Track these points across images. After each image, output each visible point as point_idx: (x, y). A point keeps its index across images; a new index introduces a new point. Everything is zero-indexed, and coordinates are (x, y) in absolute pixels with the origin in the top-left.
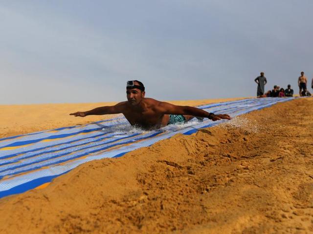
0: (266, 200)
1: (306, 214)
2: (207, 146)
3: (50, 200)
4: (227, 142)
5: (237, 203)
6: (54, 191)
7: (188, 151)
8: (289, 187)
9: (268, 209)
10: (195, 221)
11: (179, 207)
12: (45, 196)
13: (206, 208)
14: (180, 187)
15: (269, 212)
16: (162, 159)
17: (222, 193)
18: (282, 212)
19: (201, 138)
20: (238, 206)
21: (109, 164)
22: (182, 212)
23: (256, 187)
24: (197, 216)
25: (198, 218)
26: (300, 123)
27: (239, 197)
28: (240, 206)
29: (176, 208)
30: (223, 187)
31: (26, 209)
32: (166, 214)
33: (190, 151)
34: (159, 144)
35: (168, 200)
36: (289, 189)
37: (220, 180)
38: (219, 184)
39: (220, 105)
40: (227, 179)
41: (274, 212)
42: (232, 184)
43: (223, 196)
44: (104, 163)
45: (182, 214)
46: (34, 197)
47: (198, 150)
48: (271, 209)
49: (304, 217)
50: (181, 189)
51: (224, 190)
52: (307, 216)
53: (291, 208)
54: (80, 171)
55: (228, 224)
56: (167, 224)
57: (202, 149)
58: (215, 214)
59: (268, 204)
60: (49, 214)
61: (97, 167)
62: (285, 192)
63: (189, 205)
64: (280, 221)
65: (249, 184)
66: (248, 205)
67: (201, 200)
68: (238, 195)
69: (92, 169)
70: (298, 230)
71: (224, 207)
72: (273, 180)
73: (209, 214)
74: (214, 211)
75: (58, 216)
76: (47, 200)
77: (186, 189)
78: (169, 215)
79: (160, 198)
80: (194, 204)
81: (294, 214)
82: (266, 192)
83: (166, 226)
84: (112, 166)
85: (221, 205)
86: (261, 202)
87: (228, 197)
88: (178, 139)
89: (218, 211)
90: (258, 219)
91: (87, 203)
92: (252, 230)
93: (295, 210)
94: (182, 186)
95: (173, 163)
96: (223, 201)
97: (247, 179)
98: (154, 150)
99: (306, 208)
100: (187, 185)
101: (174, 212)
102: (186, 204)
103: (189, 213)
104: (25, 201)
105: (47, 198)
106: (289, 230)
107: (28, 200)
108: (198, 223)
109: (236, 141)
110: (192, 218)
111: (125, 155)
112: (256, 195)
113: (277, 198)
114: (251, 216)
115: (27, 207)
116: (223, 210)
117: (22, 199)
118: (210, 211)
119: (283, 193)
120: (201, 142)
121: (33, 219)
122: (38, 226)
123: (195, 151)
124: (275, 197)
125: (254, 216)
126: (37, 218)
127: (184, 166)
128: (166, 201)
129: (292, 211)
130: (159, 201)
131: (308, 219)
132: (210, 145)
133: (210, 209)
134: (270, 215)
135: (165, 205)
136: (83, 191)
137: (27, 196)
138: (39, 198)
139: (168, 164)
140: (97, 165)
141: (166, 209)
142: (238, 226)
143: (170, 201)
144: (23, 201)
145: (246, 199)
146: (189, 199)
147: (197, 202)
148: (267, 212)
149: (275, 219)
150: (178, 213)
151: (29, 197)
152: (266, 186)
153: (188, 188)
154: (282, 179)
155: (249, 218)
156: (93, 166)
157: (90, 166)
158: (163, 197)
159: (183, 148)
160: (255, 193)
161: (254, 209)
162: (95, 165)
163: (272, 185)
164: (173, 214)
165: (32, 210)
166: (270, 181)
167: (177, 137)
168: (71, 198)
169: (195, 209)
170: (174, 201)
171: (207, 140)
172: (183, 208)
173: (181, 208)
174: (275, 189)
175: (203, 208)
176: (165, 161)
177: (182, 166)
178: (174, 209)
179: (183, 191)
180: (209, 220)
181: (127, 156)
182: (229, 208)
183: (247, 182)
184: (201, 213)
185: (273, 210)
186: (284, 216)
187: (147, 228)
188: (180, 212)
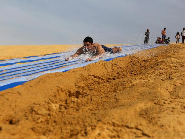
0: (154, 95)
1: (178, 102)
2: (118, 68)
3: (22, 94)
4: (130, 66)
5: (137, 97)
6: (24, 90)
7: (107, 70)
8: (168, 88)
9: (155, 100)
10: (112, 107)
11: (102, 99)
12: (18, 93)
13: (118, 99)
14: (104, 89)
15: (156, 101)
16: (91, 74)
17: (128, 91)
18: (163, 101)
19: (115, 63)
20: (137, 98)
21: (59, 75)
22: (103, 102)
23: (148, 88)
24: (113, 104)
25: (114, 105)
26: (173, 56)
27: (138, 93)
28: (139, 98)
29: (100, 100)
30: (128, 89)
31: (6, 99)
32: (94, 104)
33: (108, 70)
34: (89, 66)
35: (95, 96)
36: (167, 90)
37: (126, 85)
38: (126, 87)
39: (126, 47)
40: (131, 84)
41: (159, 101)
42: (134, 87)
43: (128, 93)
44: (56, 75)
45: (104, 103)
46: (12, 93)
47: (113, 70)
48: (157, 99)
49: (176, 103)
50: (104, 90)
51: (129, 90)
52: (178, 103)
53: (169, 99)
54: (40, 79)
55: (132, 107)
56: (95, 109)
57: (115, 69)
58: (124, 103)
59: (155, 97)
60: (21, 103)
61: (51, 77)
62: (165, 91)
63: (108, 98)
64: (163, 106)
65: (144, 87)
66: (143, 98)
67: (115, 95)
68: (137, 92)
69: (48, 78)
70: (173, 109)
71: (129, 99)
72: (158, 84)
73: (120, 103)
74: (123, 101)
75: (27, 104)
76: (19, 95)
77: (107, 90)
78: (96, 104)
79: (90, 95)
80: (111, 98)
81: (171, 101)
82: (154, 91)
83: (93, 109)
84: (60, 77)
85: (128, 98)
86: (151, 96)
87: (132, 94)
88: (101, 63)
89: (125, 101)
90: (150, 105)
91: (45, 97)
92: (146, 110)
93: (171, 100)
94: (105, 88)
95: (98, 77)
96: (129, 96)
97: (142, 84)
98: (86, 69)
99: (177, 98)
100: (108, 88)
101: (98, 102)
102: (106, 98)
103: (108, 103)
104: (6, 95)
105: (20, 94)
106: (168, 109)
107: (8, 95)
108: (114, 108)
109: (135, 65)
110: (110, 105)
111: (69, 71)
112: (148, 92)
113: (160, 94)
114: (145, 103)
115: (7, 98)
116: (128, 101)
117: (4, 94)
118: (121, 101)
119: (164, 92)
120: (115, 65)
121: (10, 106)
122: (14, 109)
123: (111, 70)
124: (159, 93)
125: (147, 103)
126: (13, 105)
127: (105, 78)
128: (94, 96)
129: (169, 100)
130: (89, 96)
131: (178, 104)
132: (120, 68)
133: (121, 100)
134: (156, 102)
135: (93, 99)
136: (42, 90)
137: (7, 92)
138: (15, 93)
139: (95, 77)
140: (51, 76)
141: (94, 100)
142: (137, 108)
143: (96, 96)
144: (5, 95)
145: (143, 95)
146: (108, 95)
147: (113, 96)
148: (155, 101)
149: (159, 104)
150: (101, 103)
151: (8, 93)
152: (154, 88)
153: (108, 89)
154: (163, 84)
155: (144, 104)
156: (49, 76)
157: (47, 76)
158: (92, 94)
159: (104, 69)
160: (147, 91)
161: (147, 100)
162: (50, 76)
163: (157, 87)
164: (98, 104)
165: (10, 100)
166: (156, 85)
167: (100, 62)
168: (35, 94)
169: (111, 101)
170: (99, 96)
171: (119, 65)
172: (104, 100)
173: (103, 100)
174: (159, 89)
175: (117, 100)
176: (93, 75)
177: (103, 78)
178: (99, 100)
179: (105, 91)
180: (120, 106)
181: (70, 71)
182: (132, 99)
183: (143, 86)
184: (116, 102)
185: (158, 100)
186: (164, 103)
187: (83, 111)
188: (102, 103)
